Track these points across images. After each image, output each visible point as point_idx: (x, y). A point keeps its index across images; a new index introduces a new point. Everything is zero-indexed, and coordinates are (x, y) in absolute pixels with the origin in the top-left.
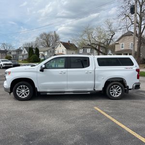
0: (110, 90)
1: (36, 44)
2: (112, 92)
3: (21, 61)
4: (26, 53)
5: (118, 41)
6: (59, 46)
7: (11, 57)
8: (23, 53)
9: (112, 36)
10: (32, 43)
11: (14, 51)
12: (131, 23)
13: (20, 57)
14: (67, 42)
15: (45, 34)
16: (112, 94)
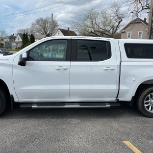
0: (145, 102)
1: (32, 31)
2: (147, 103)
3: (14, 49)
4: (21, 40)
5: (124, 29)
6: (57, 33)
7: (3, 44)
8: (17, 40)
9: (119, 23)
10: (27, 29)
11: (6, 38)
12: (142, 8)
13: (13, 44)
14: (67, 29)
15: (42, 20)
16: (148, 107)
